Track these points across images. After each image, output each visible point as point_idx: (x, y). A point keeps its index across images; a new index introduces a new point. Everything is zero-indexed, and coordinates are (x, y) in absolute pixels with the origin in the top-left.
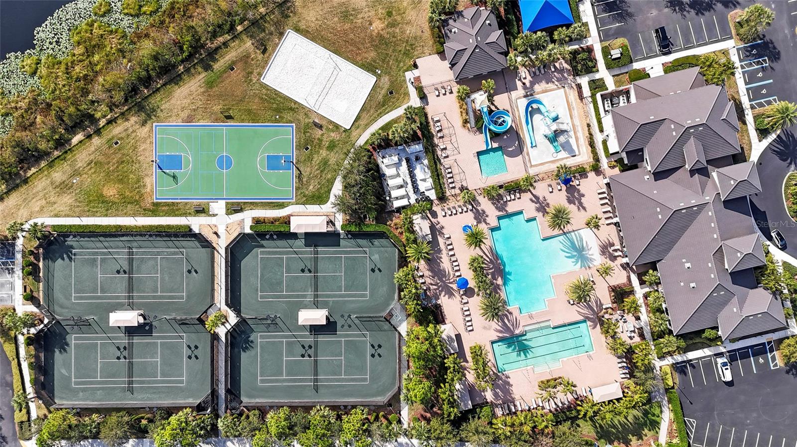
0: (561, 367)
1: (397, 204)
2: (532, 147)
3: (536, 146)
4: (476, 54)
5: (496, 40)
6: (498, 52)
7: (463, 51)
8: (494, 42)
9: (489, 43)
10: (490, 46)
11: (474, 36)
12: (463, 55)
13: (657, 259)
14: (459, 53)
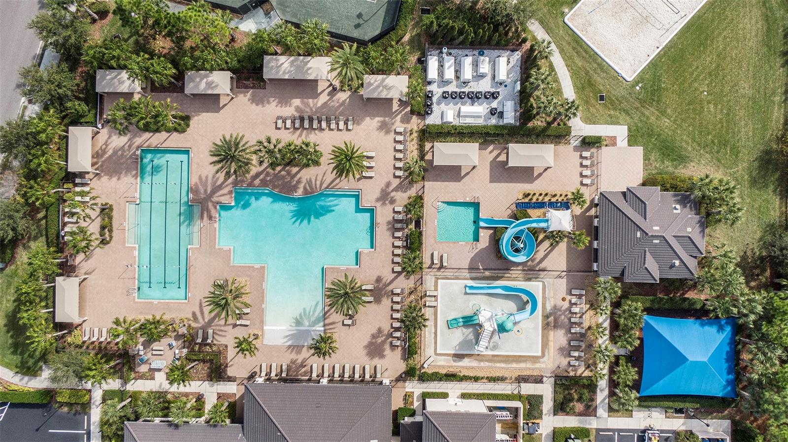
0: (127, 245)
2: (466, 286)
3: (466, 293)
4: (633, 230)
5: (646, 268)
6: (627, 267)
7: (643, 212)
8: (644, 263)
9: (645, 255)
10: (640, 257)
11: (662, 235)
12: (637, 210)
13: (245, 427)
14: (641, 206)
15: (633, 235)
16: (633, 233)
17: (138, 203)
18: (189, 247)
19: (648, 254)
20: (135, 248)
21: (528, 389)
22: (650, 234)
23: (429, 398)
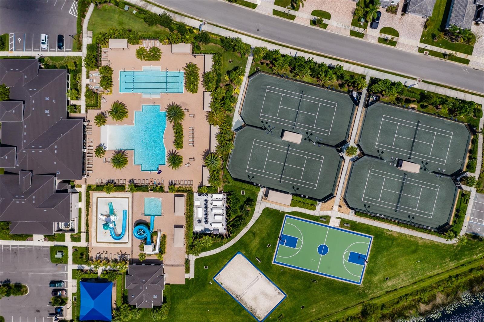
1: (220, 196)
3: (123, 211)
16: (144, 279)
19: (136, 285)
20: (141, 70)
21: (83, 236)
22: (144, 286)
23: (79, 195)
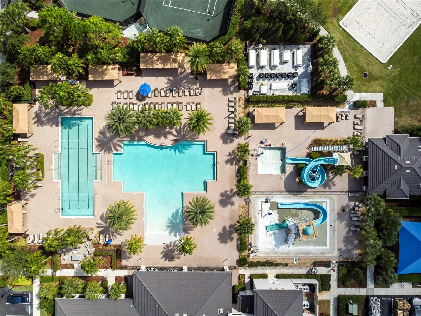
0: (53, 181)
1: (252, 54)
2: (278, 203)
3: (278, 208)
4: (392, 164)
5: (401, 189)
6: (388, 189)
7: (399, 152)
8: (400, 186)
9: (400, 181)
10: (397, 182)
11: (412, 166)
12: (394, 150)
13: (135, 300)
14: (397, 148)
15: (392, 167)
16: (392, 166)
17: (60, 153)
18: (94, 181)
19: (402, 179)
20: (59, 183)
21: (321, 271)
22: (404, 167)
23: (255, 278)
